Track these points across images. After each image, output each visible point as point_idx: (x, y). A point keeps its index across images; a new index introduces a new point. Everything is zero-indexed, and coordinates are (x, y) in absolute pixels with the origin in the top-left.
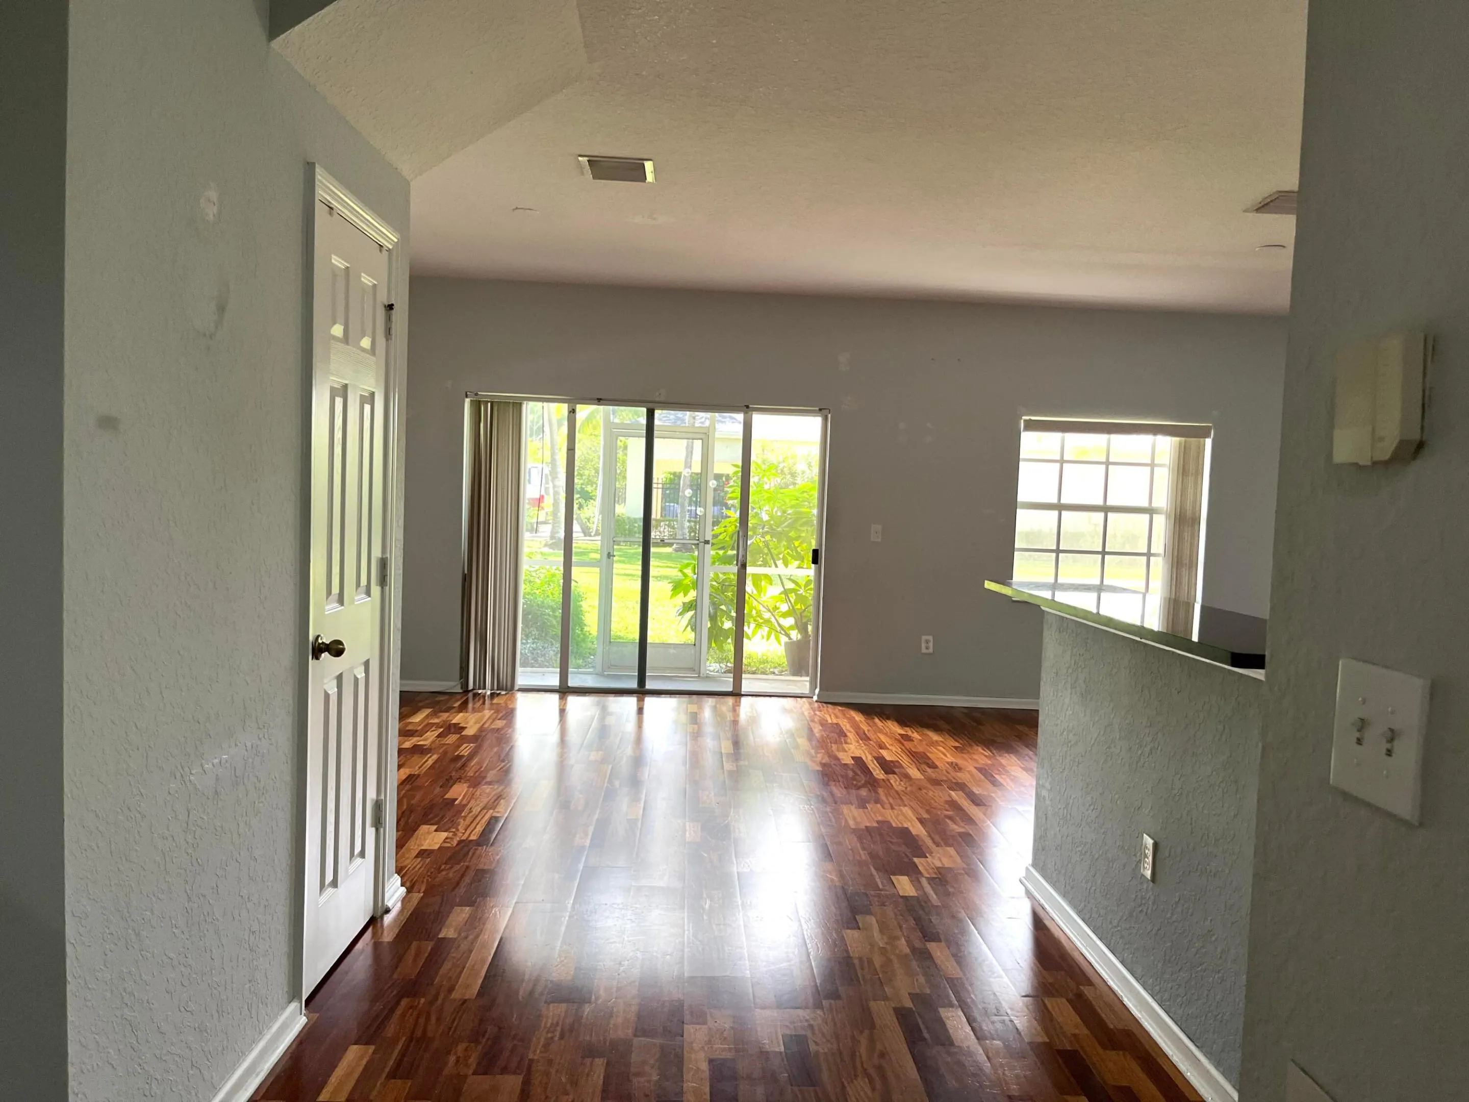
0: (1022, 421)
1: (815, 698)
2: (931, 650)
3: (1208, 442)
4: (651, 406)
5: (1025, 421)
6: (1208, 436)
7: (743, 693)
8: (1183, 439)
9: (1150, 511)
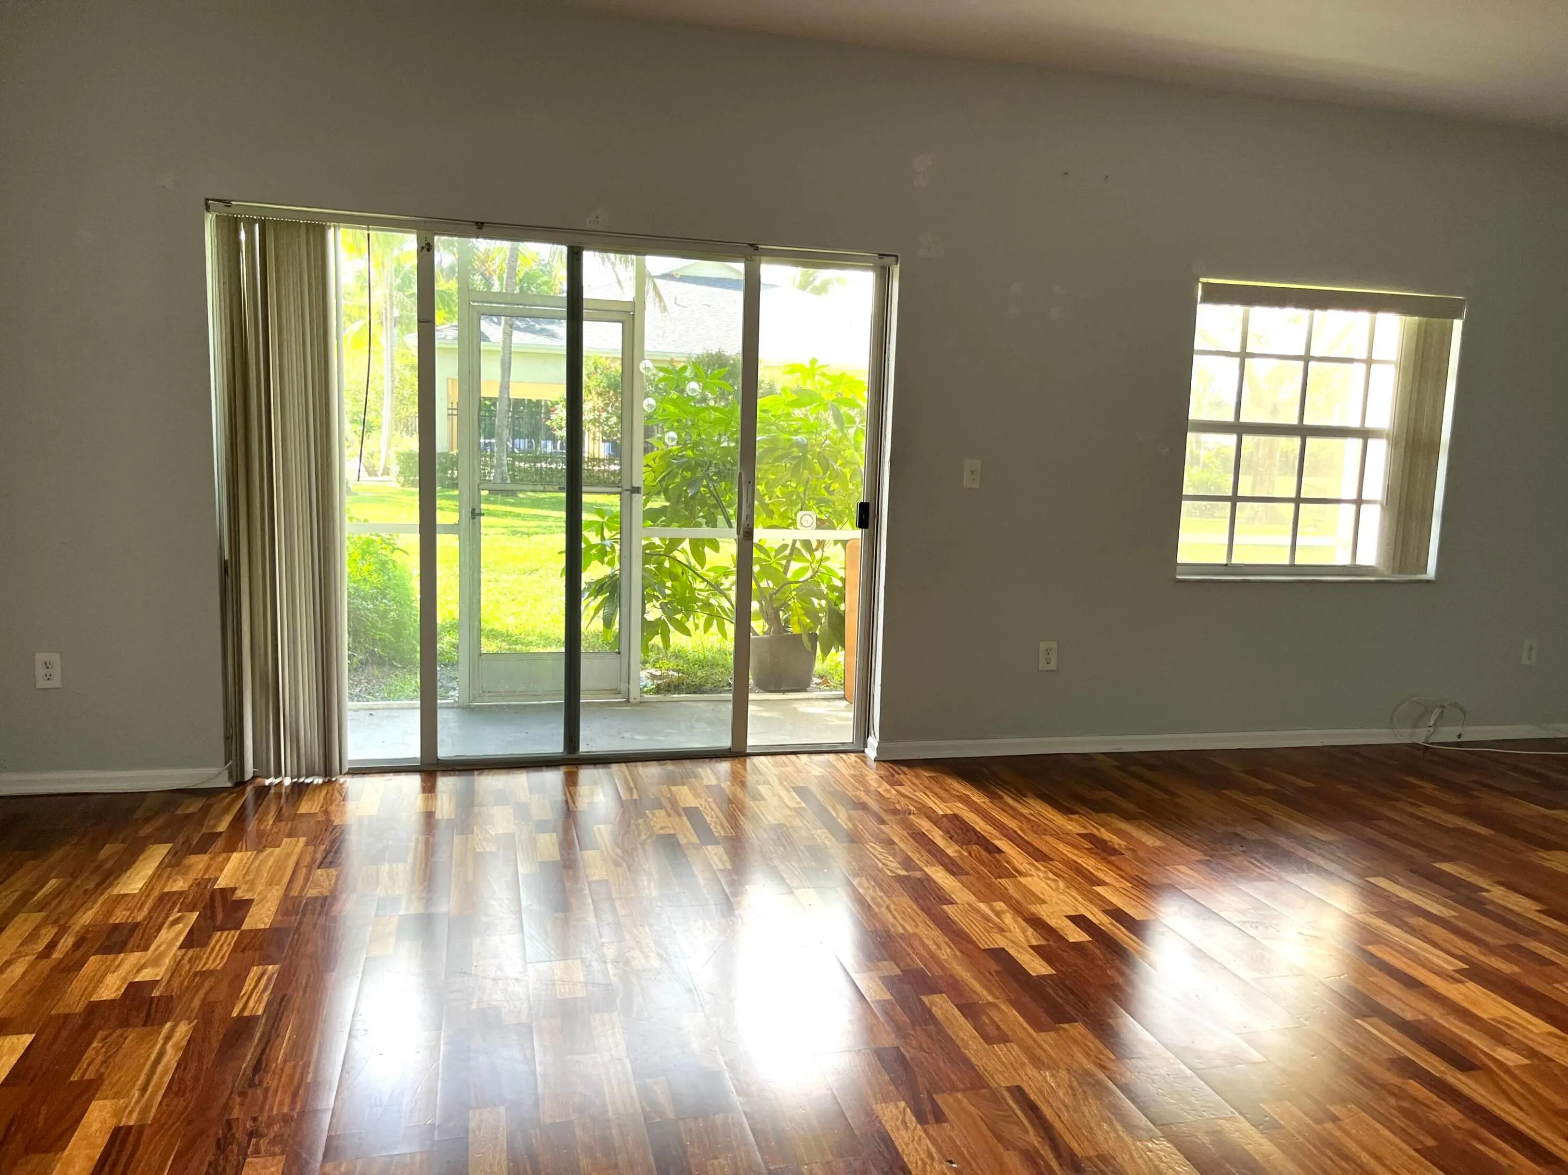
0: (1200, 286)
1: (871, 753)
2: (1053, 666)
3: (1458, 325)
4: (577, 240)
5: (1204, 284)
6: (1459, 316)
7: (748, 751)
8: (1424, 319)
9: (1364, 434)
